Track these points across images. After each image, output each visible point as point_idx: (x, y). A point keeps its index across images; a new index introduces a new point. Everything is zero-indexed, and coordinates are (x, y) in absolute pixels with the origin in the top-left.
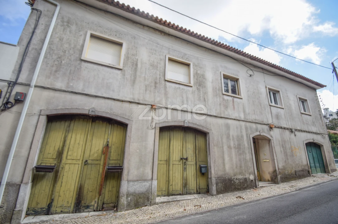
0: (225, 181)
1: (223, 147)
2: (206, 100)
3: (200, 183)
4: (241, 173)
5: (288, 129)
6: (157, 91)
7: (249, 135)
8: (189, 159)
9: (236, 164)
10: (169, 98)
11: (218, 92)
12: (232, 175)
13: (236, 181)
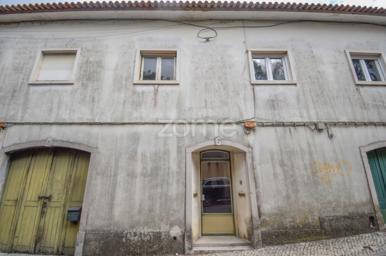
0: (107, 238)
1: (116, 175)
2: (96, 100)
3: (67, 238)
4: (147, 223)
5: (304, 125)
6: (13, 103)
7: (183, 149)
8: (55, 198)
9: (140, 205)
10: (29, 108)
11: (124, 82)
12: (127, 226)
13: (132, 238)
